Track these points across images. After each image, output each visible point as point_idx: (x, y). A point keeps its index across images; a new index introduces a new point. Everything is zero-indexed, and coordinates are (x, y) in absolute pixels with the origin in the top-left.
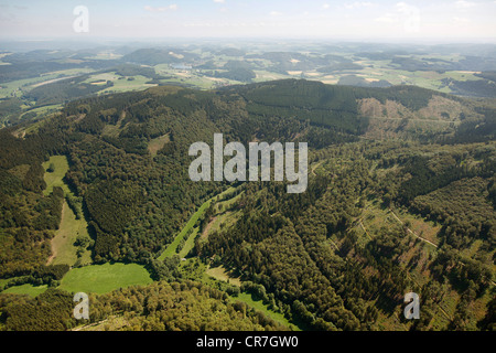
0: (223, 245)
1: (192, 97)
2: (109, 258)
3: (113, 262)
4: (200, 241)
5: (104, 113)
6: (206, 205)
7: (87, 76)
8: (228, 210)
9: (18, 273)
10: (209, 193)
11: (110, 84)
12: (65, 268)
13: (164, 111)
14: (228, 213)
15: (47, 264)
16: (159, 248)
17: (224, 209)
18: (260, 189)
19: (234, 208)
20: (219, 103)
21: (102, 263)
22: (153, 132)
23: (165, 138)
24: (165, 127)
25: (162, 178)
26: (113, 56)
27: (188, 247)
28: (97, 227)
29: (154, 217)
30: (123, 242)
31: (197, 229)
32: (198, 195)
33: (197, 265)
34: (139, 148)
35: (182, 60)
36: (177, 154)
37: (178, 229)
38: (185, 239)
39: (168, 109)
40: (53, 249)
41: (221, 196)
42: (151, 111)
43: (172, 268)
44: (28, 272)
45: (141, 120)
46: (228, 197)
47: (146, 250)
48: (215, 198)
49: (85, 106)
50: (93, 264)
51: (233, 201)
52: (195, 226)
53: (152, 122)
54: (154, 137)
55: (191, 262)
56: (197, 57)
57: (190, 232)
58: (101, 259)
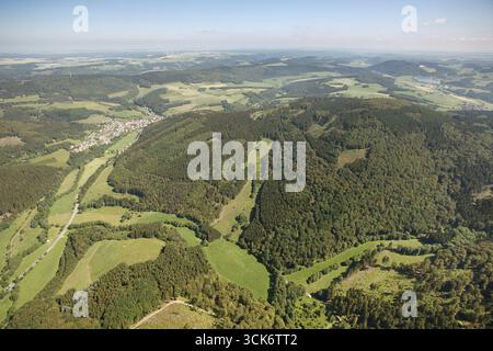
0: (361, 312)
1: (417, 117)
2: (250, 247)
3: (250, 253)
4: (338, 286)
5: (318, 113)
6: (371, 245)
7: (331, 78)
8: (394, 268)
9: (195, 220)
10: (381, 232)
11: (346, 88)
12: (218, 235)
13: (374, 126)
14: (393, 273)
15: (211, 224)
16: (293, 266)
17: (389, 264)
18: (461, 266)
19: (404, 271)
20: (450, 130)
21: (242, 247)
22: (351, 142)
23: (361, 153)
24: (366, 141)
25: (336, 192)
26: (363, 65)
27: (322, 284)
28: (257, 213)
29: (306, 231)
30: (266, 239)
31: (344, 269)
32: (366, 230)
33: (318, 313)
34: (330, 155)
35: (432, 74)
36: (365, 174)
37: (323, 256)
38: (324, 273)
39: (379, 123)
40: (222, 215)
41: (395, 244)
42: (360, 122)
43: (290, 297)
44: (199, 222)
45: (346, 127)
46: (403, 251)
47: (279, 260)
48: (386, 243)
49: (308, 104)
50: (237, 244)
51: (408, 260)
52: (343, 264)
53: (355, 132)
54: (349, 148)
55: (314, 305)
56: (453, 73)
57: (333, 268)
58: (244, 243)
